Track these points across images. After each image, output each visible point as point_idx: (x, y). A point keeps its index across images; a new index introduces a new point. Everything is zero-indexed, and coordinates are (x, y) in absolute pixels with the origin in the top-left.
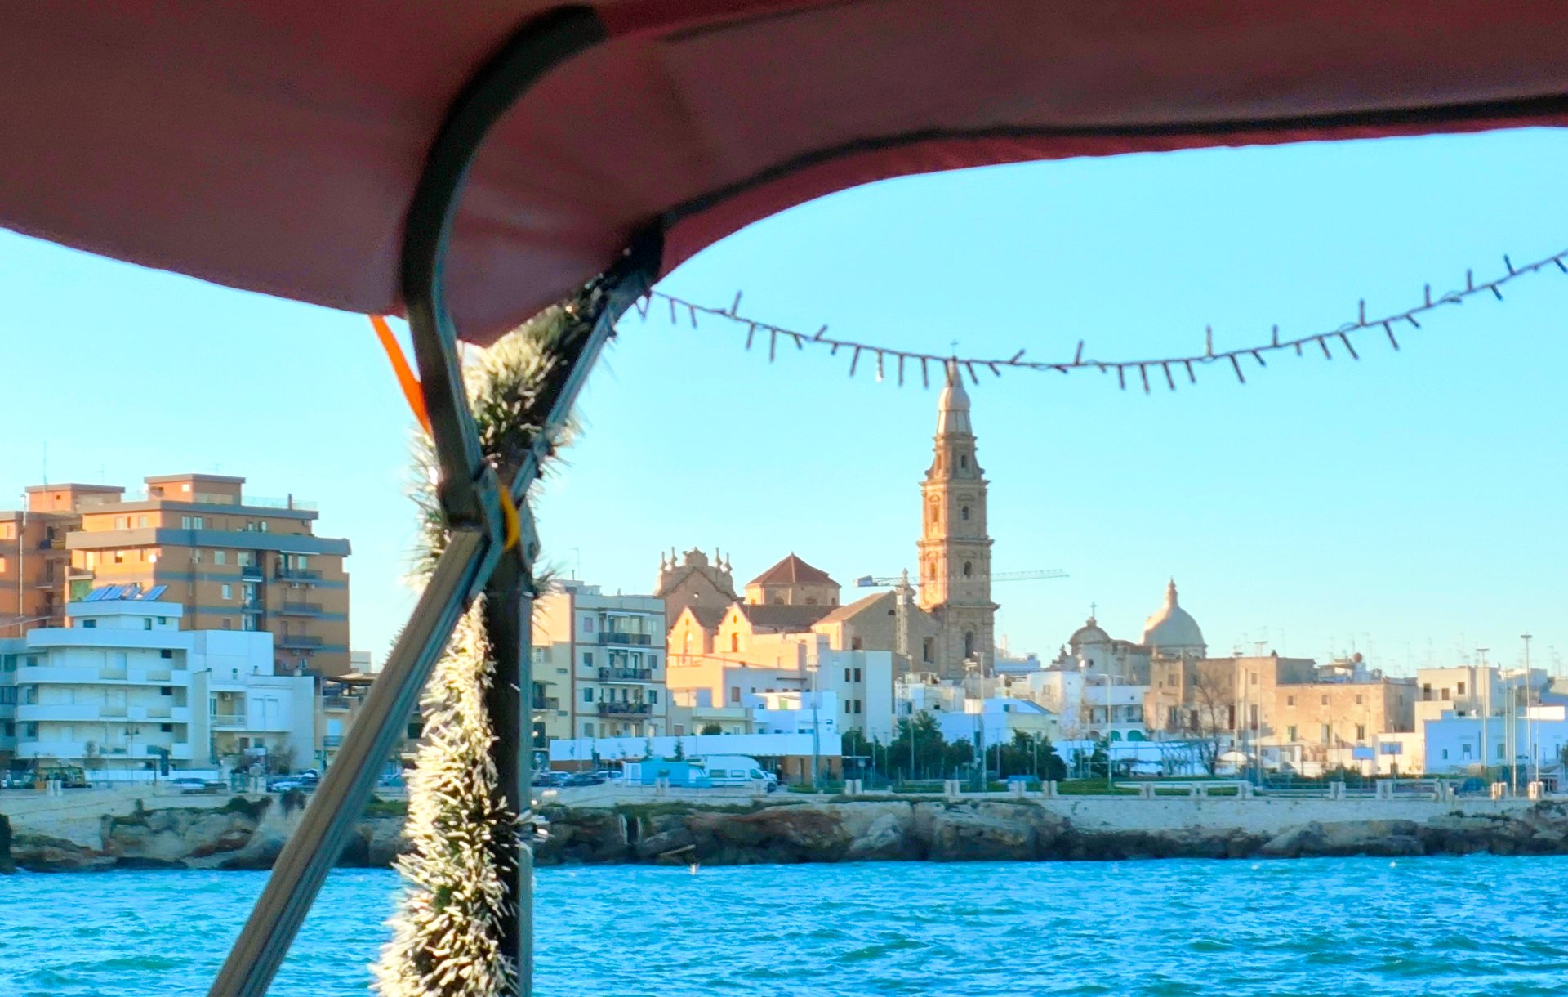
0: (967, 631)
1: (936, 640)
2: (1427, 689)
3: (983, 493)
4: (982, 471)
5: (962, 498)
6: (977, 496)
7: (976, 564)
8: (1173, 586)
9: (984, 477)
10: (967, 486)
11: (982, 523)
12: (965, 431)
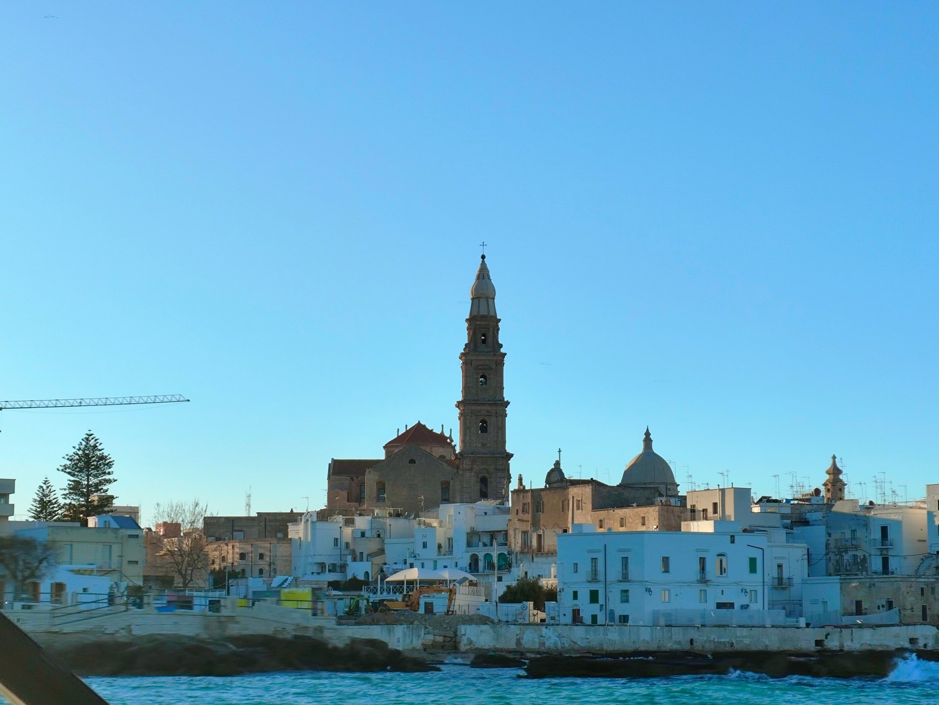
0: (481, 476)
1: (452, 482)
2: (693, 511)
3: (501, 364)
4: (501, 346)
5: (480, 367)
6: (494, 367)
7: (491, 421)
8: (648, 434)
9: (502, 350)
10: (484, 358)
11: (500, 387)
12: (485, 313)
